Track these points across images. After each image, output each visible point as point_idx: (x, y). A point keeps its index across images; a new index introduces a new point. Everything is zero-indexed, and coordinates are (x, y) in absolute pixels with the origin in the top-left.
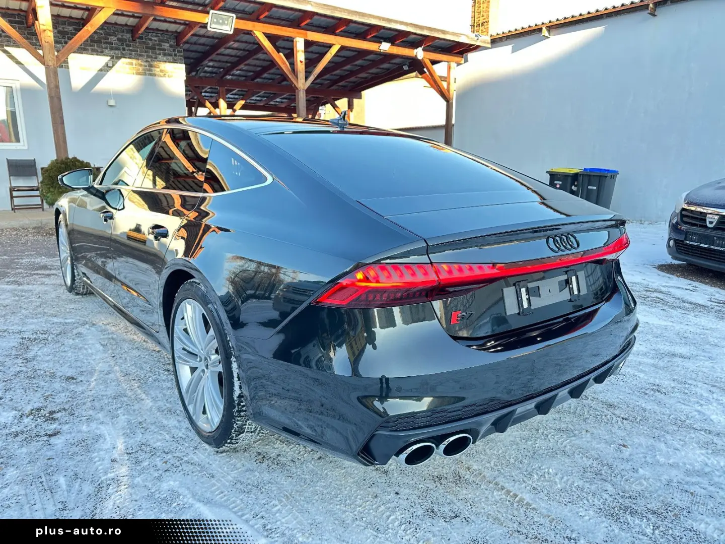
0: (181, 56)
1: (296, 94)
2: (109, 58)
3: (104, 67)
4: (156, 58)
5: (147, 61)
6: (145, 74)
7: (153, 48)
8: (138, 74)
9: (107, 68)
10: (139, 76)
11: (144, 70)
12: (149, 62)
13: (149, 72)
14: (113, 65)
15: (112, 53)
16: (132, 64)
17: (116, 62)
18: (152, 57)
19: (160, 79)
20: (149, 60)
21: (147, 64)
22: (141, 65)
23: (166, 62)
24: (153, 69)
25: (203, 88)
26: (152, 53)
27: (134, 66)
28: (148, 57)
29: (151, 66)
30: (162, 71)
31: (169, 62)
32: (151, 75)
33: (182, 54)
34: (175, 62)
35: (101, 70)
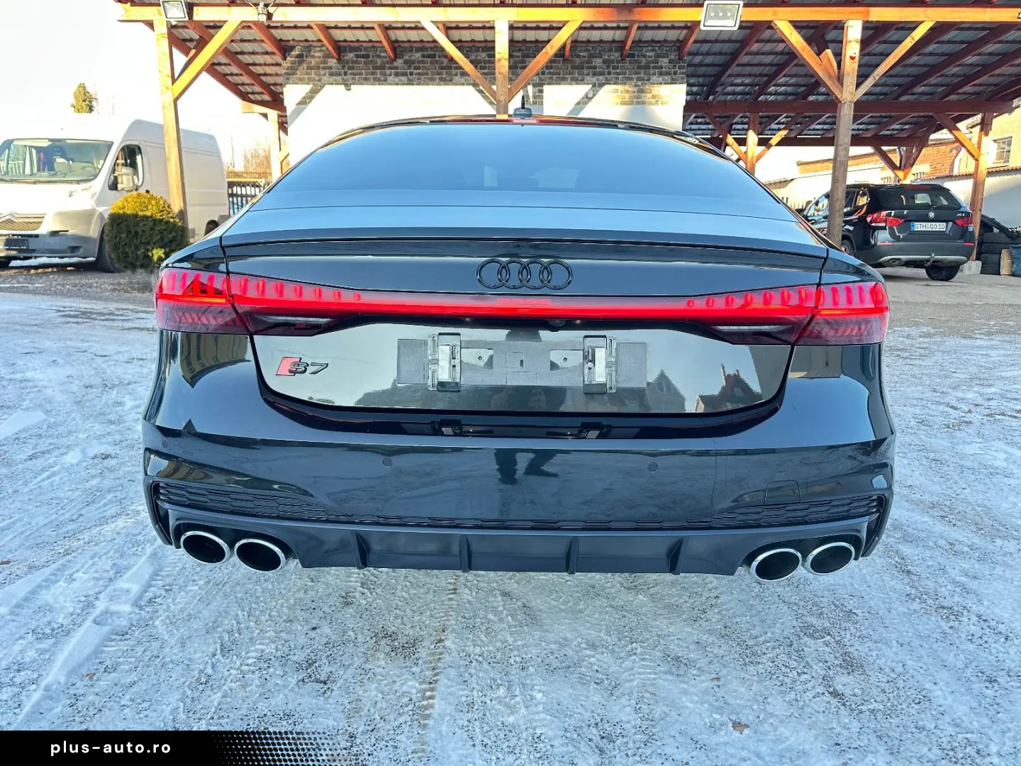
0: (682, 73)
1: (837, 115)
2: (591, 86)
3: (583, 98)
4: (649, 80)
5: (636, 86)
6: (631, 103)
7: (647, 67)
8: (623, 103)
9: (587, 99)
10: (625, 107)
11: (631, 97)
12: (639, 86)
13: (637, 100)
14: (594, 96)
15: (594, 79)
16: (616, 91)
17: (598, 91)
18: (643, 79)
19: (652, 107)
20: (639, 83)
21: (636, 89)
22: (627, 92)
23: (661, 83)
24: (643, 95)
25: (734, 116)
26: (645, 73)
27: (619, 94)
28: (638, 79)
29: (641, 91)
30: (654, 97)
31: (665, 84)
32: (638, 103)
33: (684, 71)
34: (673, 82)
35: (578, 103)
